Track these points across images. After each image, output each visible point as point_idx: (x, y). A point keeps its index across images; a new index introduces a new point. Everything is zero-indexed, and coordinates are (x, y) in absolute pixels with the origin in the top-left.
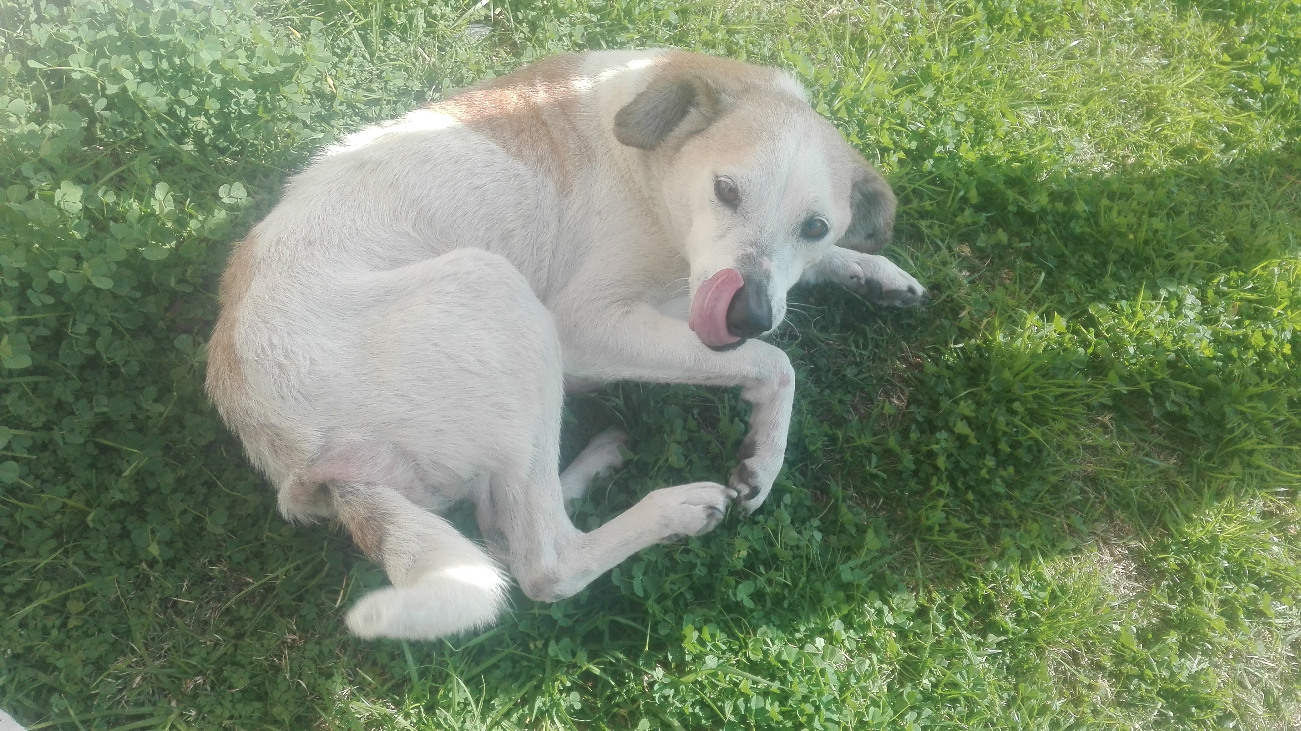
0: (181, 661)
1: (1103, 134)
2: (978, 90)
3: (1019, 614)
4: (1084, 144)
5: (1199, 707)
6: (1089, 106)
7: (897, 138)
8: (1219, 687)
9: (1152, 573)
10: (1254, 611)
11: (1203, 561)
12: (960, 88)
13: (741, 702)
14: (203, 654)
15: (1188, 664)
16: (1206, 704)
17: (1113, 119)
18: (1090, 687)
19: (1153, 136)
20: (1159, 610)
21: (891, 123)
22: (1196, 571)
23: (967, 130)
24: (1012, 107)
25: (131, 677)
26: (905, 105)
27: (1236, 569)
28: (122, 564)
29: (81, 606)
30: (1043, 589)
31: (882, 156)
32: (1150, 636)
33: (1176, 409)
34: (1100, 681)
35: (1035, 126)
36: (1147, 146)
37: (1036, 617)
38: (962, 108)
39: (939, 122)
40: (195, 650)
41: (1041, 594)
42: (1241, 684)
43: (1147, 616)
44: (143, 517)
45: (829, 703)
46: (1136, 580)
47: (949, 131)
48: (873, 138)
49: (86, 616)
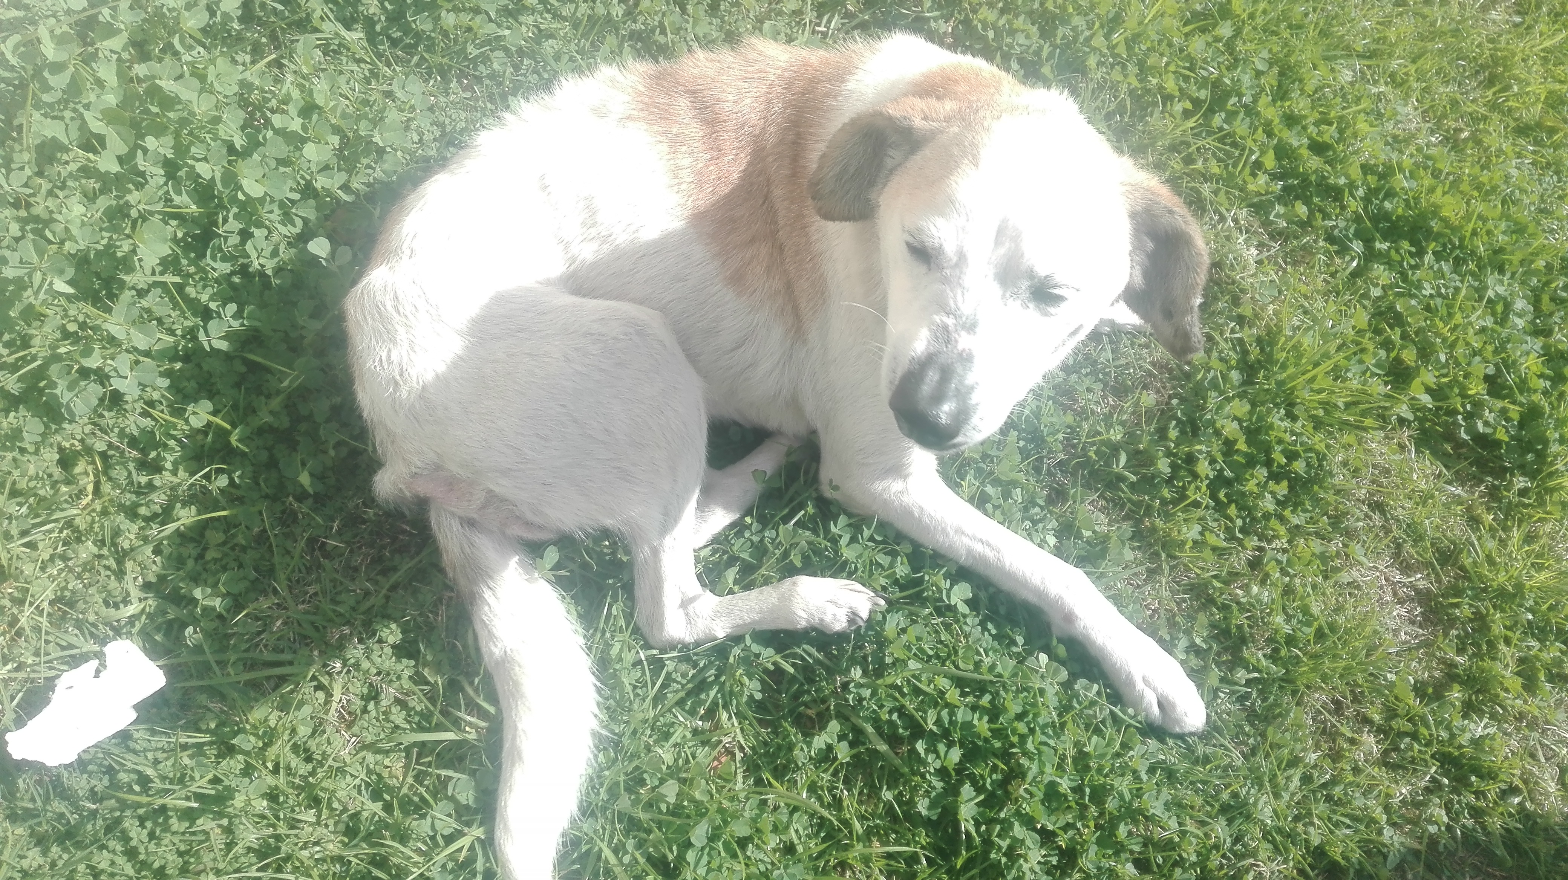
0: (327, 606)
1: (1433, 100)
2: (1286, 34)
3: (1276, 651)
4: (1409, 108)
5: (1481, 776)
6: (1419, 64)
7: (1184, 85)
8: (1506, 758)
9: (1441, 621)
10: (1558, 675)
11: (1503, 611)
12: (1265, 31)
13: (945, 713)
14: (352, 602)
15: (1472, 726)
16: (1489, 774)
17: (1448, 82)
18: (1352, 741)
19: (1494, 107)
20: (1444, 663)
21: (1178, 66)
22: (1493, 621)
23: (1270, 80)
24: (1326, 58)
25: (272, 619)
26: (1197, 45)
27: (1542, 624)
28: (267, 496)
29: (220, 537)
30: (1309, 624)
31: (1164, 105)
32: (1430, 690)
33: (1489, 431)
34: (1365, 735)
35: (1352, 84)
36: (1485, 118)
37: (1297, 656)
38: (1265, 54)
39: (1236, 68)
40: (343, 597)
41: (1305, 629)
42: (1533, 756)
43: (1429, 668)
44: (293, 446)
45: (1046, 726)
46: (1420, 627)
47: (1247, 79)
48: (1154, 81)
49: (226, 549)
